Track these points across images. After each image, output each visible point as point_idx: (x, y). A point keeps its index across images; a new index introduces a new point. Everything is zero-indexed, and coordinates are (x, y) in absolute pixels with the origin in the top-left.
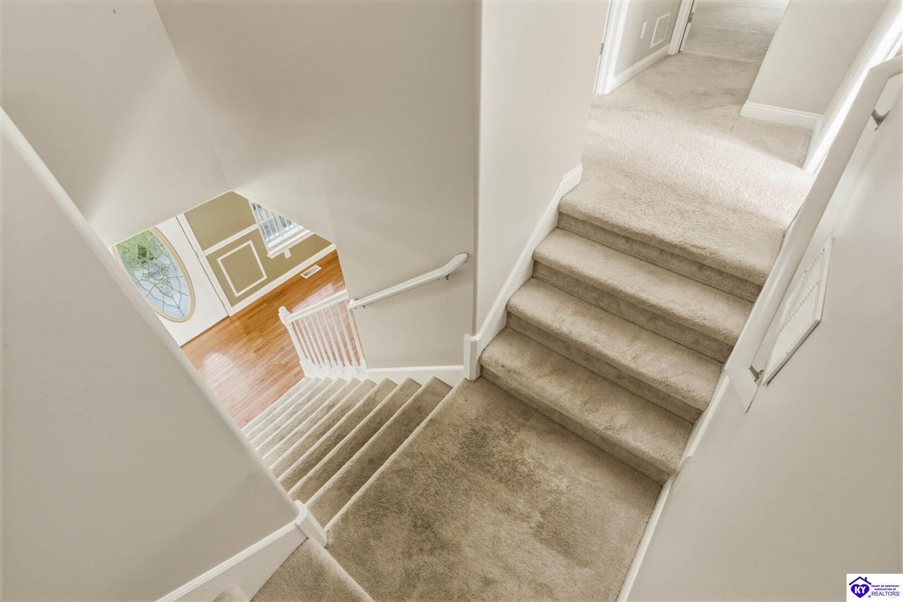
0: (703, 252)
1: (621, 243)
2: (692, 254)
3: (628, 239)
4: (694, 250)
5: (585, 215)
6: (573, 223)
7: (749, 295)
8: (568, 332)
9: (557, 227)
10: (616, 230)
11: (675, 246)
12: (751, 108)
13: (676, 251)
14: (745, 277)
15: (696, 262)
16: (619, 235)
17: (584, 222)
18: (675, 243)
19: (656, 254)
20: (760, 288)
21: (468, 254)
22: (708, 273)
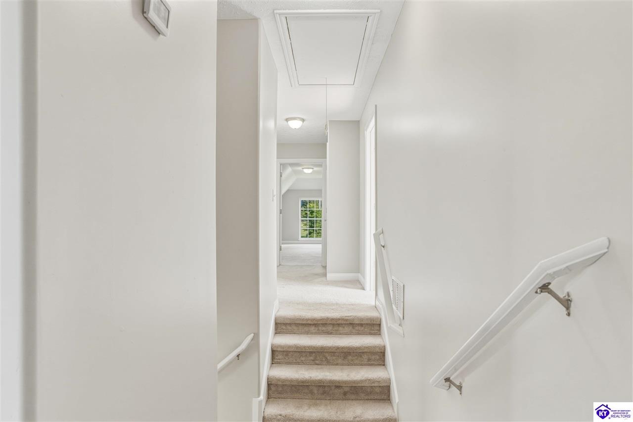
0: (351, 317)
1: (312, 329)
2: (347, 320)
3: (315, 325)
4: (347, 318)
5: (290, 319)
6: (284, 327)
7: (377, 331)
8: (309, 378)
9: (276, 333)
10: (309, 322)
11: (339, 319)
12: (330, 276)
13: (340, 322)
14: (372, 322)
15: (351, 324)
16: (310, 324)
17: (290, 324)
18: (338, 317)
19: (331, 328)
20: (380, 325)
21: (254, 334)
22: (357, 328)
